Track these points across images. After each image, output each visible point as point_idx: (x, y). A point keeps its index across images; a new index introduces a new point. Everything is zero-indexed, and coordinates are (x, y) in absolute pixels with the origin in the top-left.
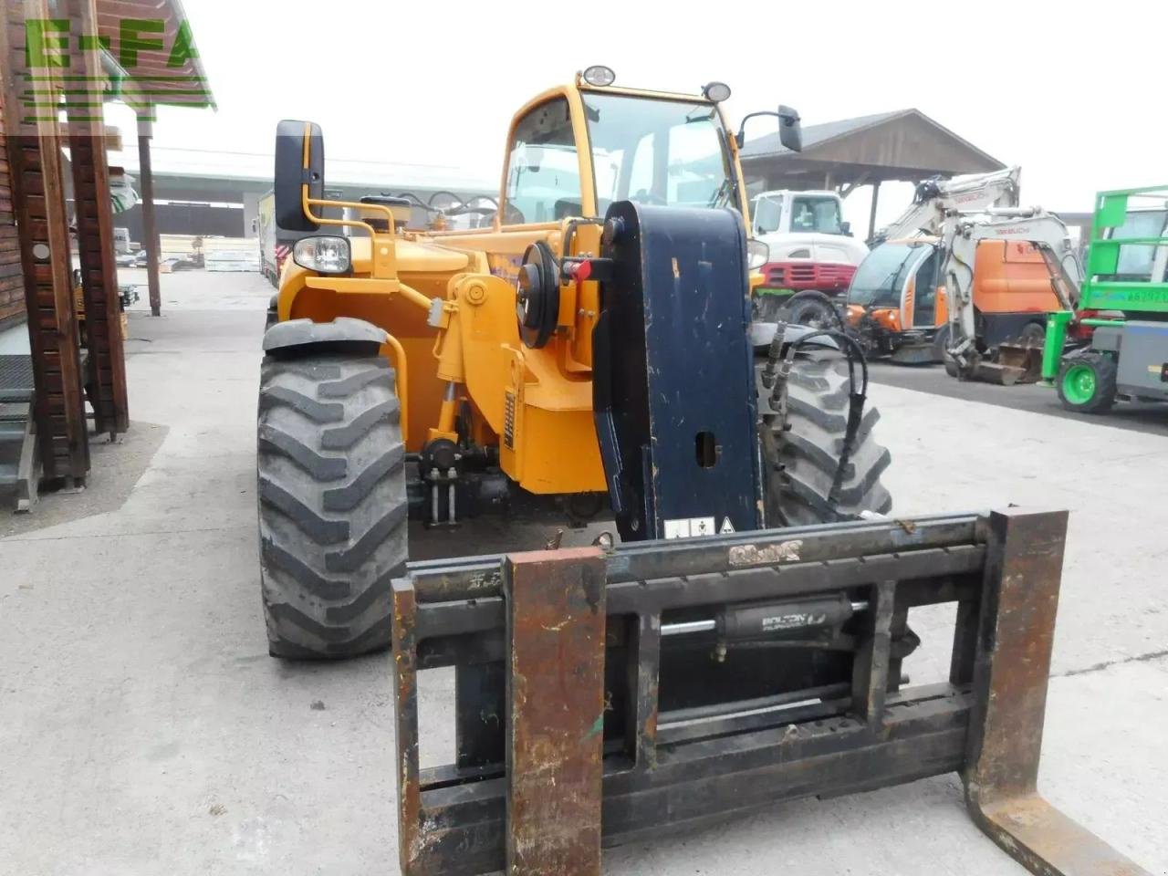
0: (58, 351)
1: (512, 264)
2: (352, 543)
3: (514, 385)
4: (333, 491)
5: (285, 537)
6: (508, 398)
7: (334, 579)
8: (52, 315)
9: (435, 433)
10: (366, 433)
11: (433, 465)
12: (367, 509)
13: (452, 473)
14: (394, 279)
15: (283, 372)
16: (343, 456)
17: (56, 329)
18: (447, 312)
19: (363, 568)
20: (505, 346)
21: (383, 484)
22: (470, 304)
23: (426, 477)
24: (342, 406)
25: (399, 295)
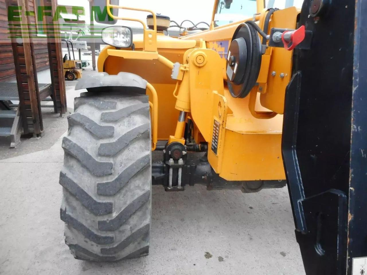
0: (27, 83)
1: (220, 46)
2: (115, 215)
3: (220, 117)
4: (104, 183)
5: (74, 209)
6: (215, 124)
7: (103, 234)
8: (25, 68)
9: (173, 139)
10: (127, 146)
11: (170, 157)
12: (125, 195)
13: (181, 161)
14: (155, 52)
15: (84, 103)
16: (111, 161)
17: (26, 74)
18: (182, 71)
19: (121, 229)
20: (216, 92)
21: (136, 179)
22: (196, 66)
23: (167, 163)
24: (113, 128)
25: (157, 61)
